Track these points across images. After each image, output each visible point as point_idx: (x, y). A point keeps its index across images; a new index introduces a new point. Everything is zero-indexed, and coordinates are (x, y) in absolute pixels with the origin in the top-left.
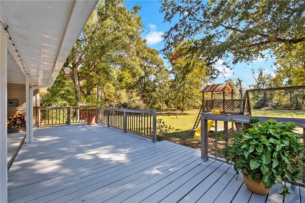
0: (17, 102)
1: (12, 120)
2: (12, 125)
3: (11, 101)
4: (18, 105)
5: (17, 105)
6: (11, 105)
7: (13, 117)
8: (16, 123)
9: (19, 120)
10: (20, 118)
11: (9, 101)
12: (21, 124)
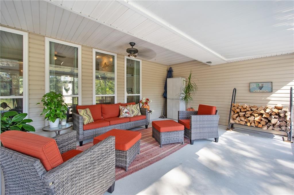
0: (270, 86)
1: (264, 116)
2: (263, 123)
3: (260, 85)
4: (272, 92)
5: (270, 90)
6: (261, 91)
7: (265, 111)
8: (270, 121)
9: (275, 118)
10: (278, 114)
11: (259, 85)
12: (280, 126)
